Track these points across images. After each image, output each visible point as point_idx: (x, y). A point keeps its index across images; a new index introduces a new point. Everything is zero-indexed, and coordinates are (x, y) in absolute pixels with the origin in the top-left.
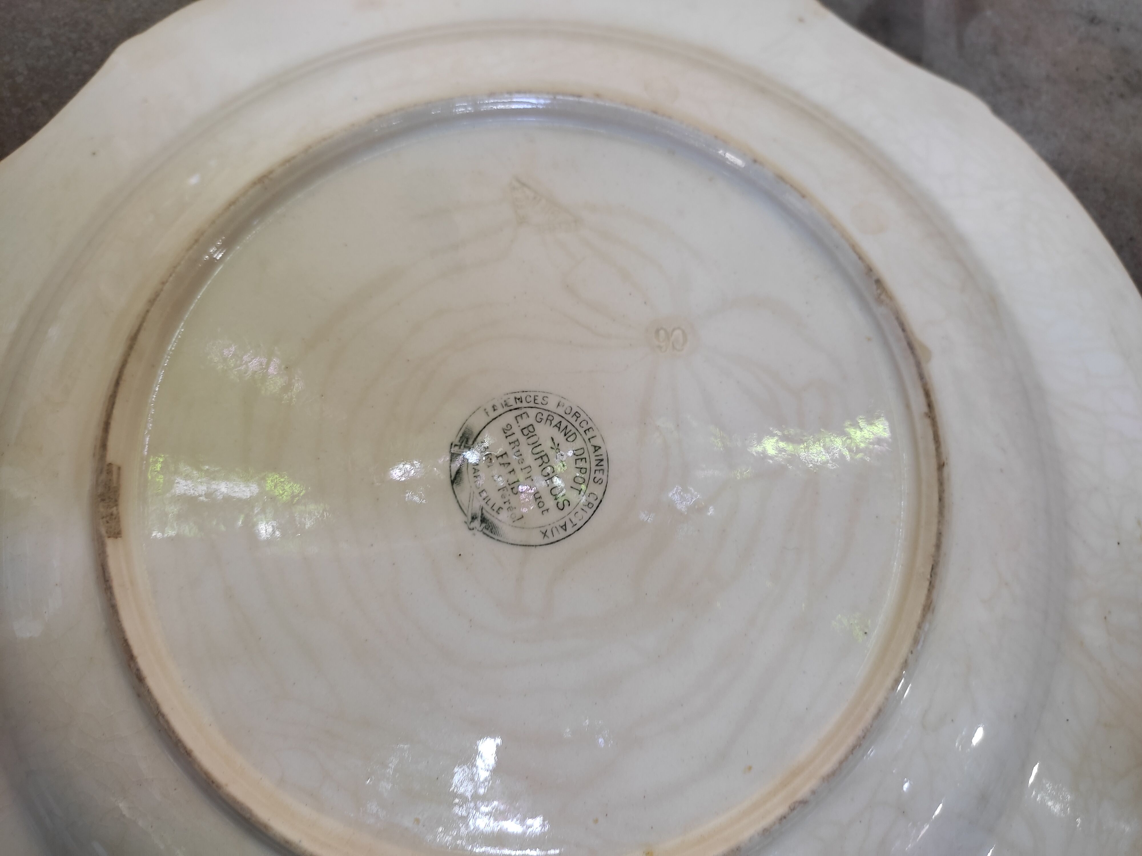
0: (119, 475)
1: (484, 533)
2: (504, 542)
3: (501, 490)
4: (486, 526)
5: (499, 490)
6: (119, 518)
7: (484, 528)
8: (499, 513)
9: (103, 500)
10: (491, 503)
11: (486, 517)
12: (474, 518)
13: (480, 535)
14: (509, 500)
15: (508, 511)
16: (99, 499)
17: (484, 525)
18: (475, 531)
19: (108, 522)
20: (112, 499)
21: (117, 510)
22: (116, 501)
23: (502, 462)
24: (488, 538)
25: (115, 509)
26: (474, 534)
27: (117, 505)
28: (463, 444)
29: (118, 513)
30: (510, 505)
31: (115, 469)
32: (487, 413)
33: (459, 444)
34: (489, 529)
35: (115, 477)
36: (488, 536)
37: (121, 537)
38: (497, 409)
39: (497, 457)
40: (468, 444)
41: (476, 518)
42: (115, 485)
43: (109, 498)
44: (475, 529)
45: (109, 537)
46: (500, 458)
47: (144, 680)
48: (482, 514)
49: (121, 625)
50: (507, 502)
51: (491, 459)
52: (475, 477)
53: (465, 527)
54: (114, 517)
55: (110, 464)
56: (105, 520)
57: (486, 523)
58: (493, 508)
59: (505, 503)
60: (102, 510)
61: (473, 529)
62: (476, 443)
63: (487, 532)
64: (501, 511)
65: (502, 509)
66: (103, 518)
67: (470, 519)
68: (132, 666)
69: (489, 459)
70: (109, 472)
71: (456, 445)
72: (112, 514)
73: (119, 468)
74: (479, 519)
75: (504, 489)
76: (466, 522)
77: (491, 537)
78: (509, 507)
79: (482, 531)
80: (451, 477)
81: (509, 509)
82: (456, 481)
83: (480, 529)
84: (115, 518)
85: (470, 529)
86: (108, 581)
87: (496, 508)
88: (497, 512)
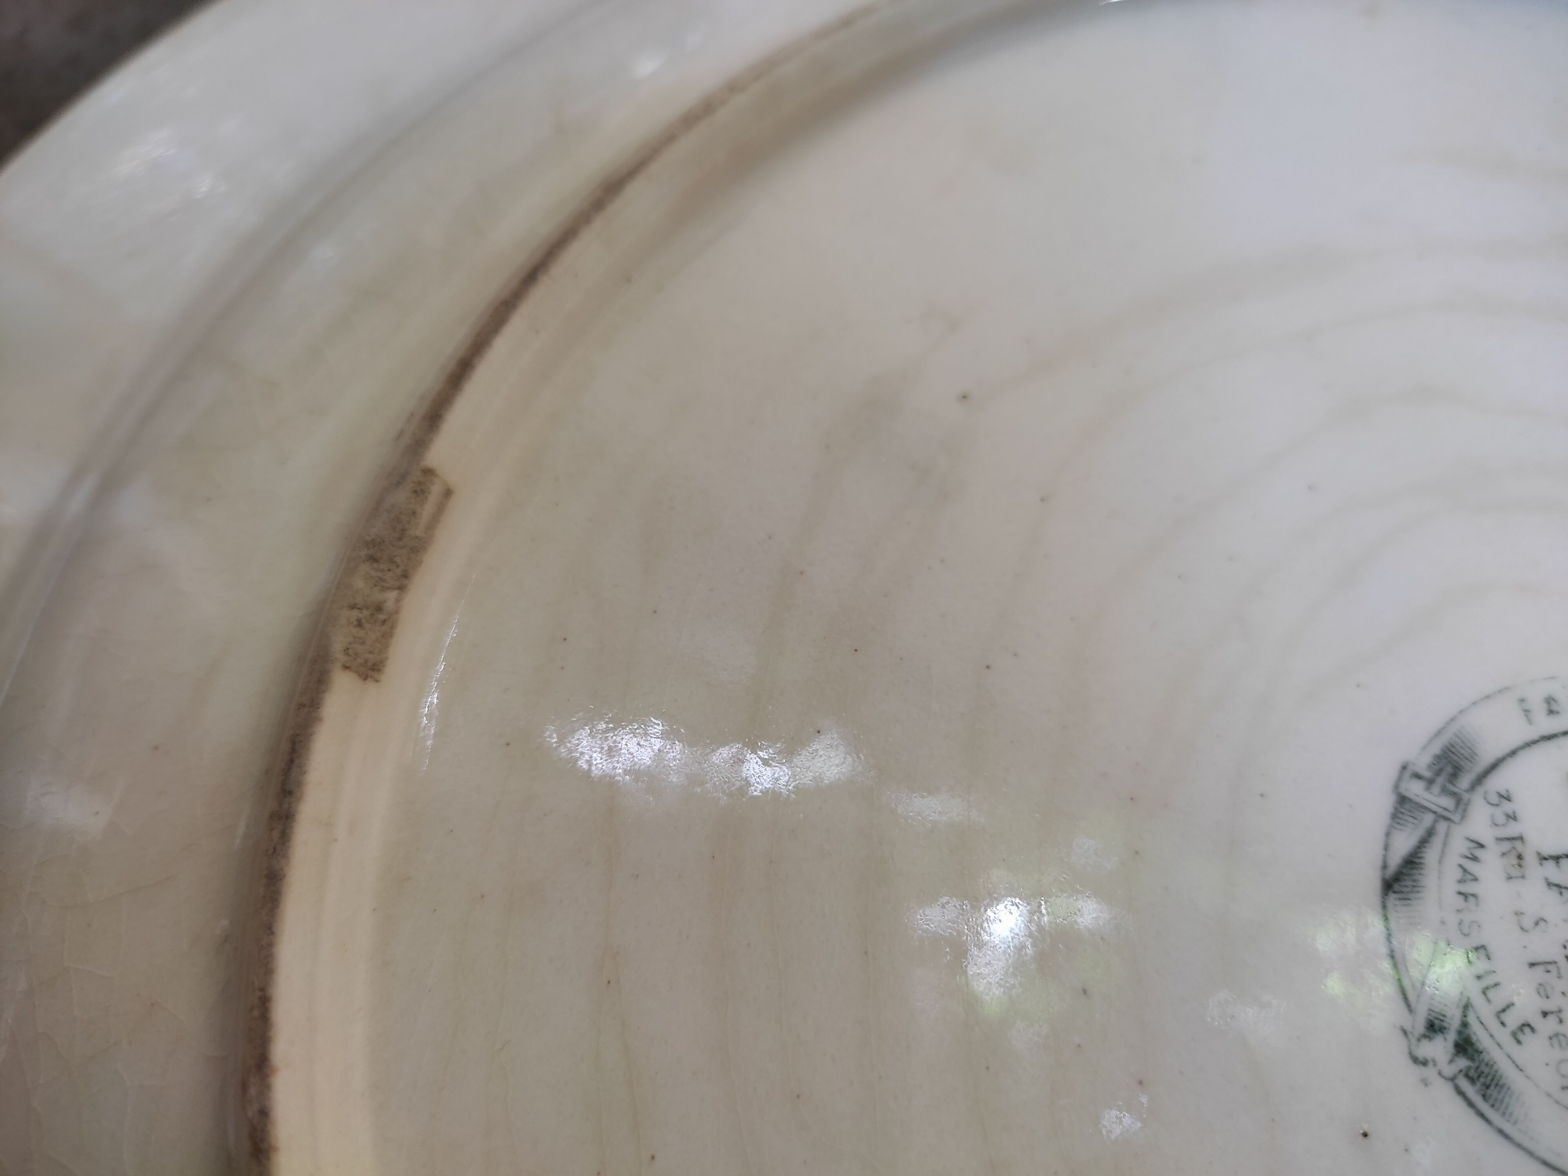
0: (441, 508)
1: (1460, 1092)
2: (1519, 1146)
3: (1539, 970)
4: (1469, 1068)
5: (1532, 965)
6: (393, 627)
7: (1461, 1071)
8: (1519, 1042)
9: (373, 559)
10: (1499, 998)
11: (1474, 1039)
12: (1434, 1027)
13: (1444, 1092)
14: (1560, 1011)
15: (1552, 1045)
16: (364, 553)
17: (1462, 1063)
18: (1430, 1073)
19: (360, 624)
20: (398, 566)
21: (398, 601)
22: (406, 575)
23: (1555, 879)
24: (1470, 1112)
25: (392, 595)
26: (1425, 1083)
27: (402, 588)
28: (1440, 780)
29: (397, 612)
30: (1561, 1029)
31: (436, 490)
32: (1527, 712)
33: (1427, 774)
34: (1478, 1084)
35: (427, 510)
36: (1471, 1104)
37: (377, 681)
38: (1558, 713)
39: (1543, 859)
40: (1454, 785)
41: (1442, 1030)
42: (419, 532)
43: (391, 561)
44: (1431, 1064)
45: (346, 667)
46: (1550, 864)
47: (268, 1159)
48: (1465, 1025)
49: (271, 945)
50: (1552, 1013)
51: (1520, 857)
52: (1460, 893)
53: (1398, 1048)
54: (382, 617)
55: (429, 472)
56: (355, 614)
57: (1472, 1059)
58: (1504, 1017)
59: (1545, 1014)
60: (359, 583)
61: (1425, 1063)
62: (1480, 790)
63: (1470, 1090)
64: (1527, 1037)
65: (1533, 1030)
66: (352, 607)
67: (1420, 1027)
68: (253, 1091)
69: (1514, 853)
70: (420, 492)
71: (1417, 776)
72: (379, 608)
73: (448, 493)
74: (1452, 1036)
75: (1550, 967)
76: (1405, 1032)
77: (1482, 1115)
78: (1557, 1035)
79: (1452, 1079)
80: (1385, 867)
81: (1555, 1041)
82: (1396, 887)
83: (1450, 1071)
84: (384, 622)
85: (1415, 1060)
86: (290, 793)
87: (1513, 1019)
88: (1514, 1035)
